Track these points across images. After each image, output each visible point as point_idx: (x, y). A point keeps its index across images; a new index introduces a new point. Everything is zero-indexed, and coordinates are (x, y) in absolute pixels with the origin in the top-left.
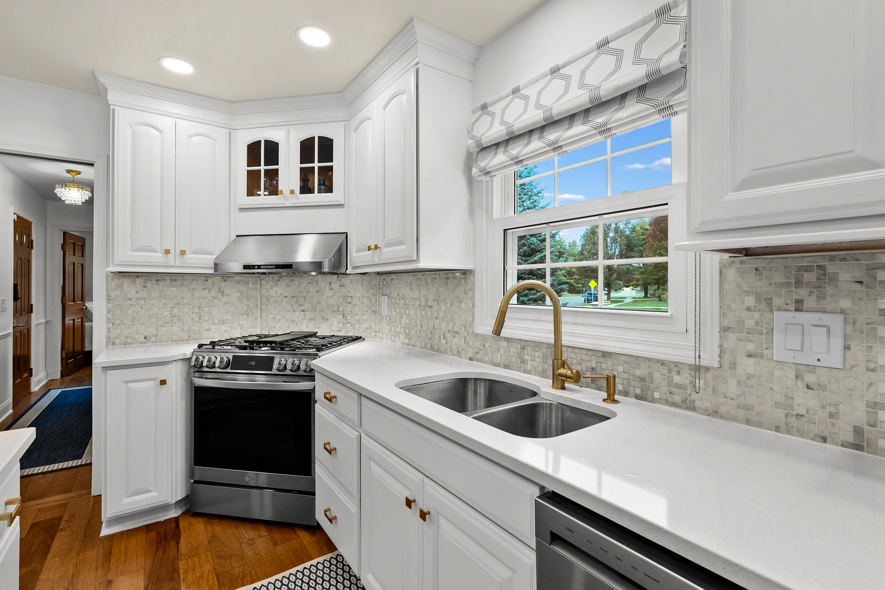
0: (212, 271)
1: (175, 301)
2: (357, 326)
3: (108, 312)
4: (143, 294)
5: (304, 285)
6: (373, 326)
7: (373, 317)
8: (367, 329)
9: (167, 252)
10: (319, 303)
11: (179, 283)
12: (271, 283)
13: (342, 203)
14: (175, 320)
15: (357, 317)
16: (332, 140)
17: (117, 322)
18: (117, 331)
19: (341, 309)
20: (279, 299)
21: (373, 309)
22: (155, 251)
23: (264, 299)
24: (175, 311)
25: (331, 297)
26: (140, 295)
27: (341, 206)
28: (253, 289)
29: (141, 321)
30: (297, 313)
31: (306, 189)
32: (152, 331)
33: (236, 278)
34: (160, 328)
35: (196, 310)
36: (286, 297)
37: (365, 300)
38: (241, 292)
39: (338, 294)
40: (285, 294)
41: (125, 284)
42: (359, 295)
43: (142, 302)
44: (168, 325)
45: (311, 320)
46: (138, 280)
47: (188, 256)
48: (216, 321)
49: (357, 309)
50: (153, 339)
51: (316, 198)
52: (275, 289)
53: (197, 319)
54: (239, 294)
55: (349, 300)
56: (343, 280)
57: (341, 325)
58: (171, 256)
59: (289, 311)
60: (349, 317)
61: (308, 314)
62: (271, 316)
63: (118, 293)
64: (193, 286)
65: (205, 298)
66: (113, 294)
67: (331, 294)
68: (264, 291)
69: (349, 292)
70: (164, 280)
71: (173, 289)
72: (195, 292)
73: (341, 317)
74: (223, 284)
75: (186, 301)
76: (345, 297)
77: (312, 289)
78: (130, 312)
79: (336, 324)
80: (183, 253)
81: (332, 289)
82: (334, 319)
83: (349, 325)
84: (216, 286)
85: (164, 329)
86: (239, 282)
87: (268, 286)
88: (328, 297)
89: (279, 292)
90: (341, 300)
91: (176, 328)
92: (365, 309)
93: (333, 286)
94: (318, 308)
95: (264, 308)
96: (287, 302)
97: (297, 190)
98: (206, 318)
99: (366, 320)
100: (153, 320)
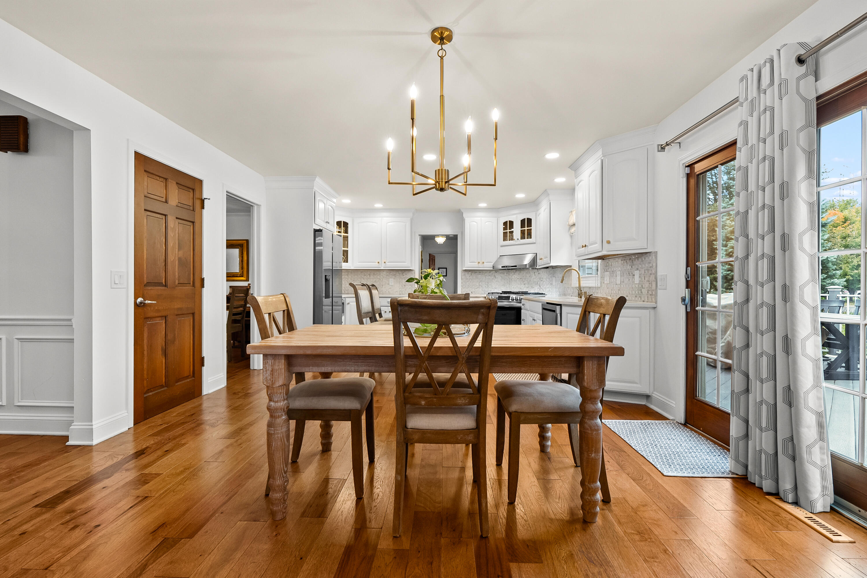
0: (492, 269)
1: (480, 280)
2: (545, 290)
3: (462, 283)
4: (471, 277)
5: (524, 274)
6: (551, 290)
7: (551, 286)
8: (548, 291)
9: (479, 263)
10: (530, 281)
11: (481, 273)
12: (513, 273)
13: (535, 242)
14: (480, 287)
15: (545, 286)
16: (531, 219)
17: (464, 287)
18: (464, 290)
19: (538, 283)
20: (516, 280)
21: (551, 283)
22: (476, 263)
23: (510, 280)
24: (480, 283)
25: (535, 278)
26: (470, 278)
27: (535, 243)
28: (506, 276)
29: (471, 287)
30: (522, 285)
31: (523, 237)
32: (473, 290)
33: (500, 272)
34: (476, 289)
35: (487, 283)
36: (518, 279)
37: (548, 279)
38: (502, 277)
39: (537, 277)
40: (518, 278)
41: (466, 274)
42: (545, 277)
43: (471, 280)
44: (478, 289)
45: (527, 288)
46: (470, 273)
47: (485, 264)
48: (493, 288)
49: (545, 283)
50: (474, 293)
51: (526, 241)
52: (514, 275)
53: (487, 287)
54: (501, 278)
55: (542, 279)
56: (539, 271)
57: (539, 290)
58: (480, 264)
59: (519, 284)
60: (541, 286)
61: (526, 285)
62: (513, 286)
63: (464, 277)
64: (486, 275)
65: (489, 279)
66: (463, 277)
67: (535, 277)
68: (510, 277)
69: (542, 276)
70: (477, 272)
71: (480, 276)
72: (487, 277)
73: (539, 286)
74: (496, 274)
75: (483, 280)
76: (540, 278)
77: (528, 275)
78: (467, 283)
79: (537, 289)
80: (483, 263)
81: (535, 275)
82: (536, 287)
83: (542, 290)
84: (493, 274)
85: (477, 290)
86: (501, 273)
87: (511, 275)
88: (534, 278)
89: (516, 277)
90: (538, 279)
91: (480, 290)
92: (548, 283)
93: (535, 274)
94: (530, 283)
95: (510, 283)
96: (519, 281)
97: (520, 238)
98: (490, 286)
99: (548, 287)
100: (474, 286)
